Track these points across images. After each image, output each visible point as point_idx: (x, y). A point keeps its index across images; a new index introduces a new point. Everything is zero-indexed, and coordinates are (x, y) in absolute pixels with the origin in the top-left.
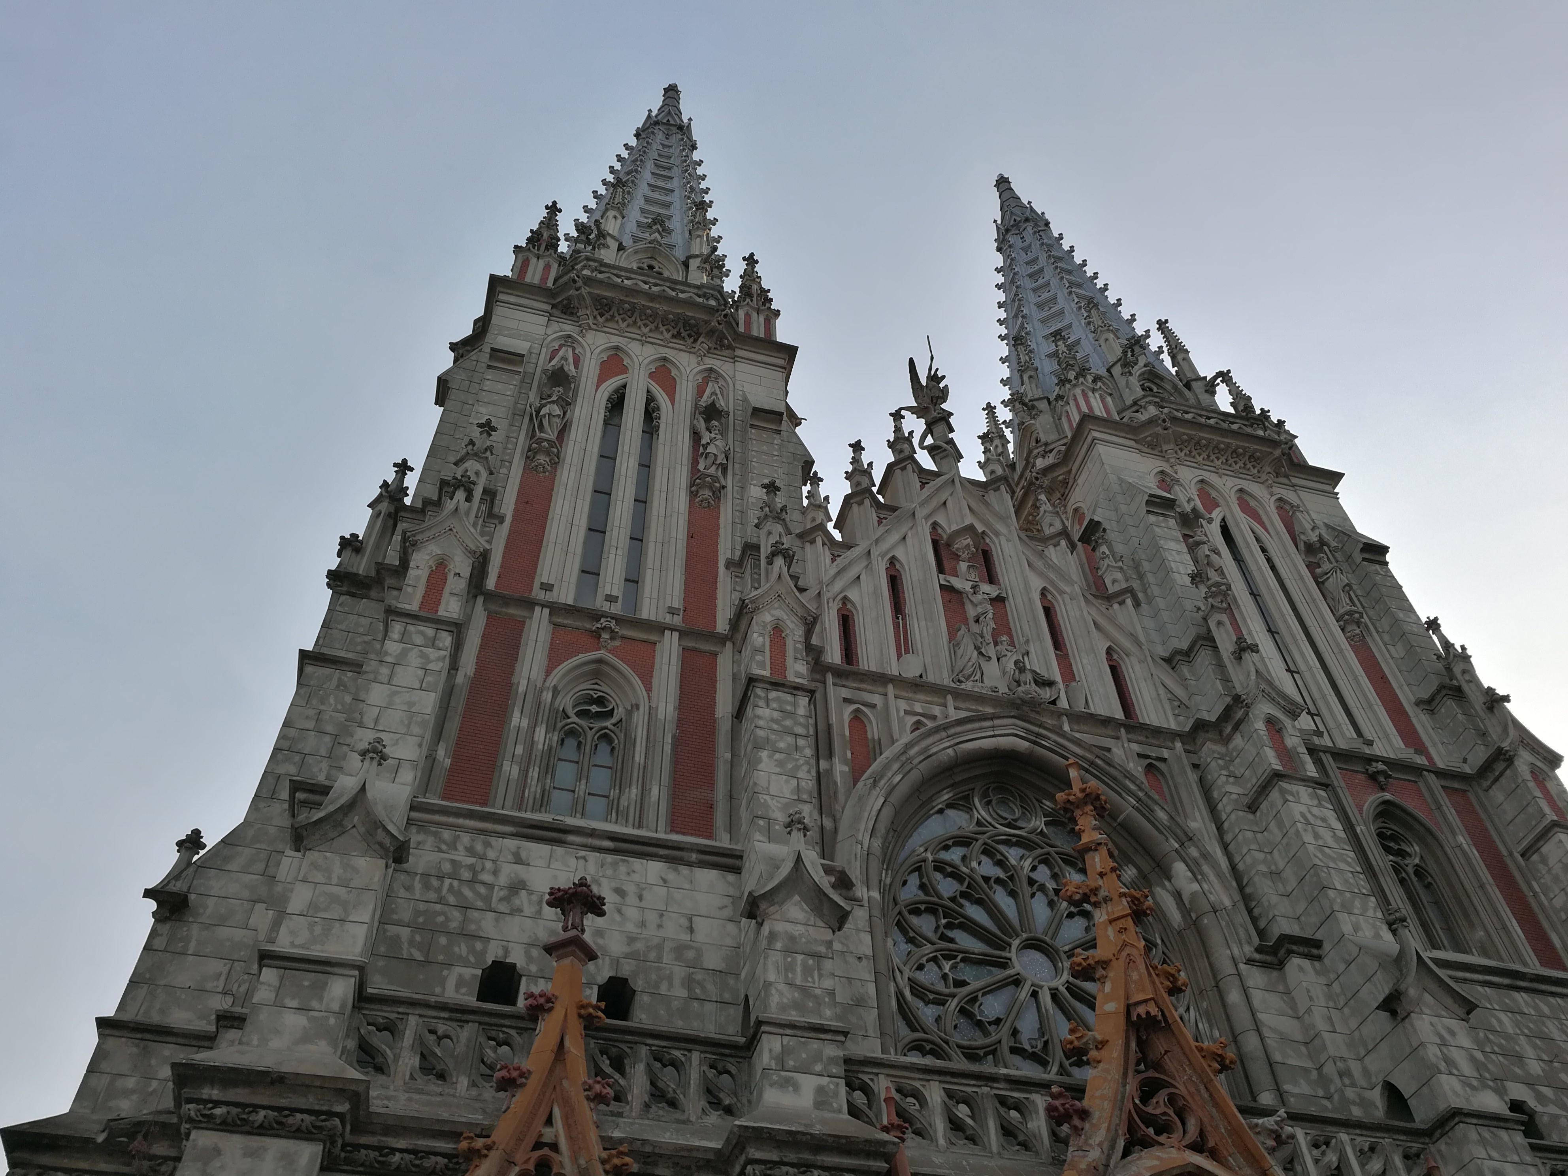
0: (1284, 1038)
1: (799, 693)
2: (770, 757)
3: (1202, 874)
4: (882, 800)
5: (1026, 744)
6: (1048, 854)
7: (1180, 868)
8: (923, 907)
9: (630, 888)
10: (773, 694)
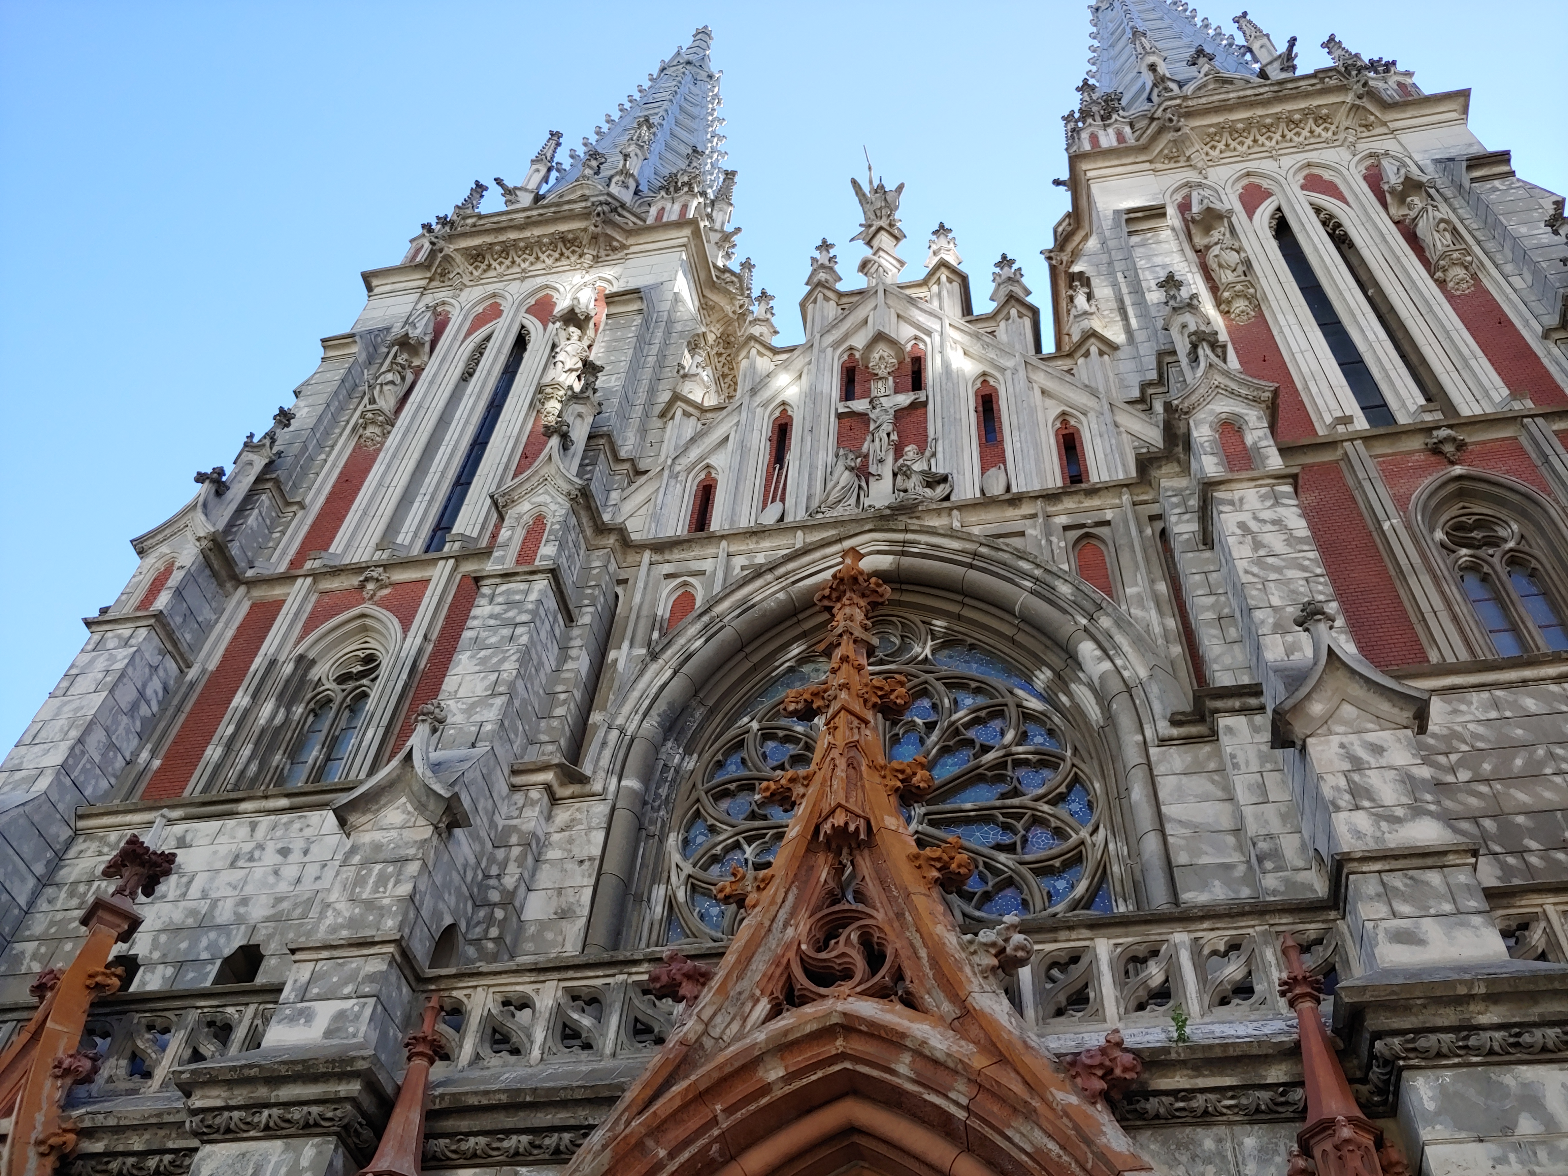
0: (1197, 830)
1: (535, 577)
2: (472, 657)
3: (1117, 647)
4: (669, 673)
5: (890, 558)
6: (926, 682)
7: (1087, 649)
8: (732, 786)
9: (297, 845)
10: (504, 587)
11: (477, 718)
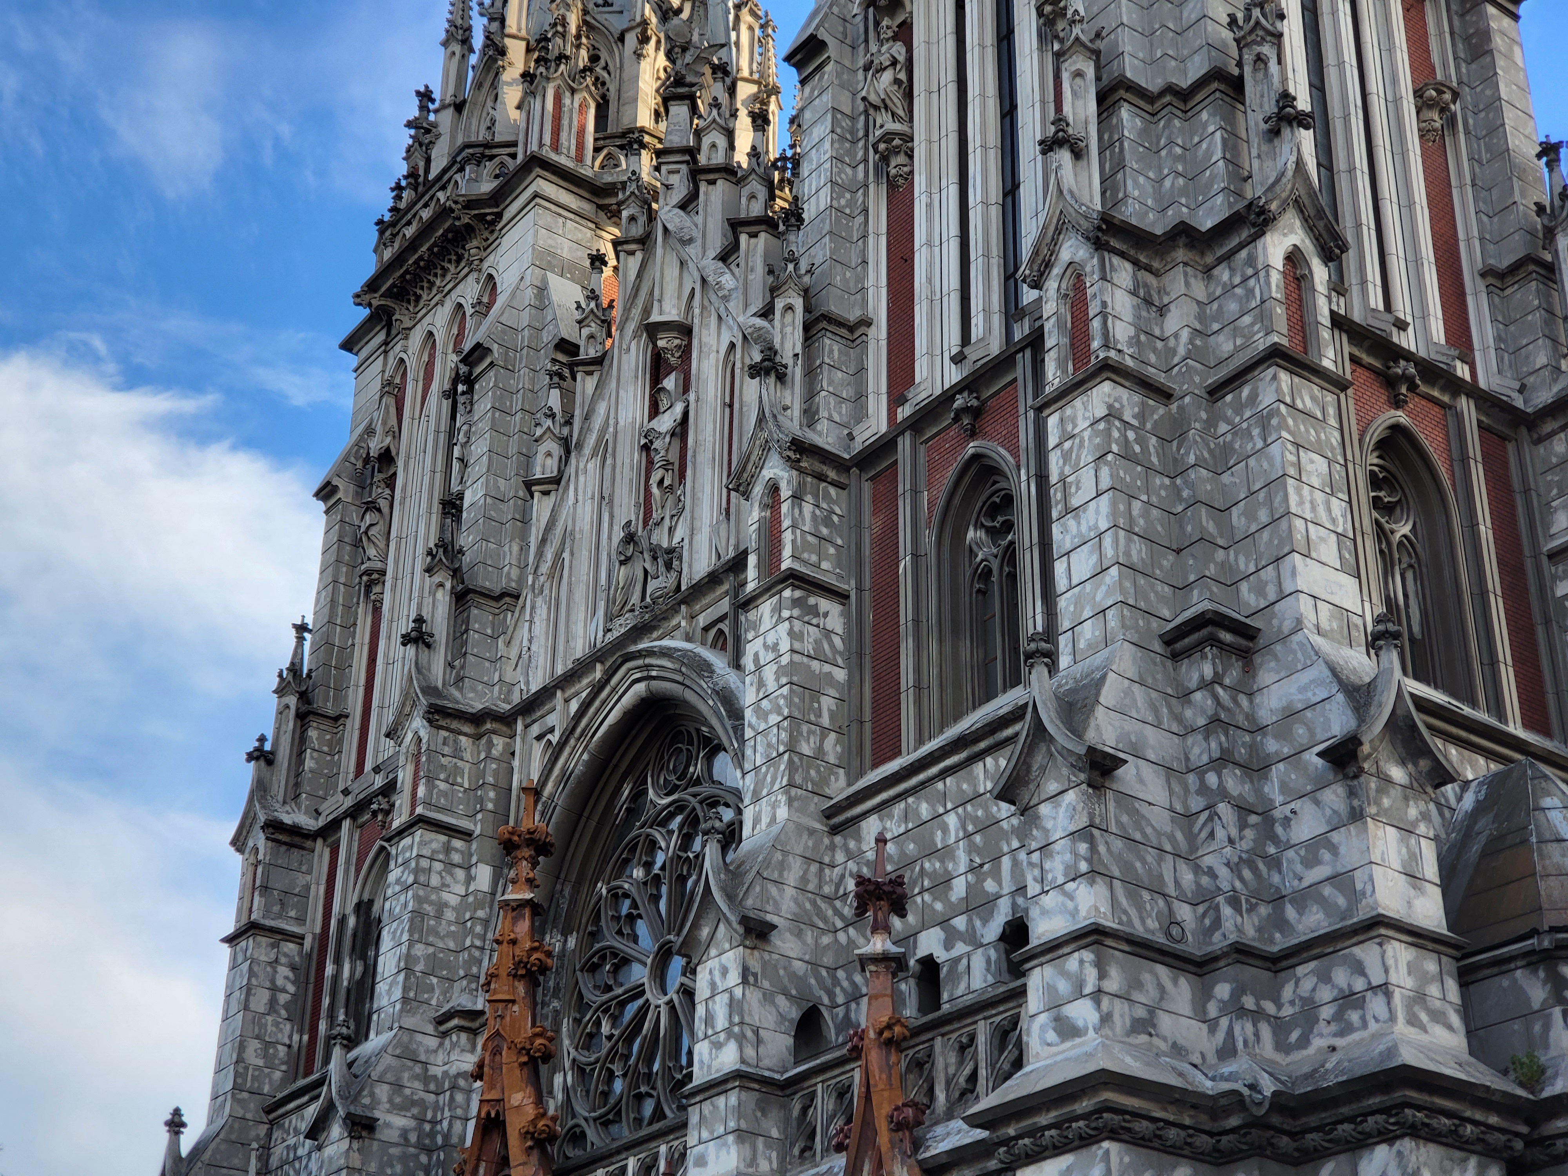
2: (389, 931)
10: (402, 845)
11: (393, 999)
